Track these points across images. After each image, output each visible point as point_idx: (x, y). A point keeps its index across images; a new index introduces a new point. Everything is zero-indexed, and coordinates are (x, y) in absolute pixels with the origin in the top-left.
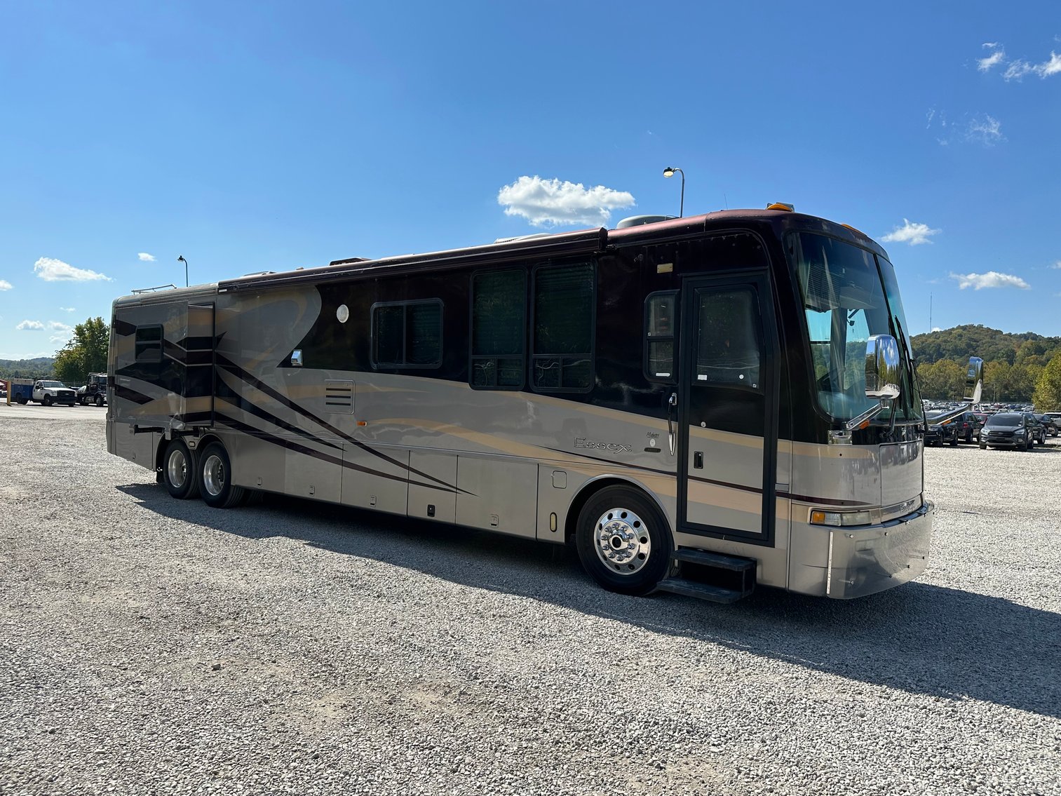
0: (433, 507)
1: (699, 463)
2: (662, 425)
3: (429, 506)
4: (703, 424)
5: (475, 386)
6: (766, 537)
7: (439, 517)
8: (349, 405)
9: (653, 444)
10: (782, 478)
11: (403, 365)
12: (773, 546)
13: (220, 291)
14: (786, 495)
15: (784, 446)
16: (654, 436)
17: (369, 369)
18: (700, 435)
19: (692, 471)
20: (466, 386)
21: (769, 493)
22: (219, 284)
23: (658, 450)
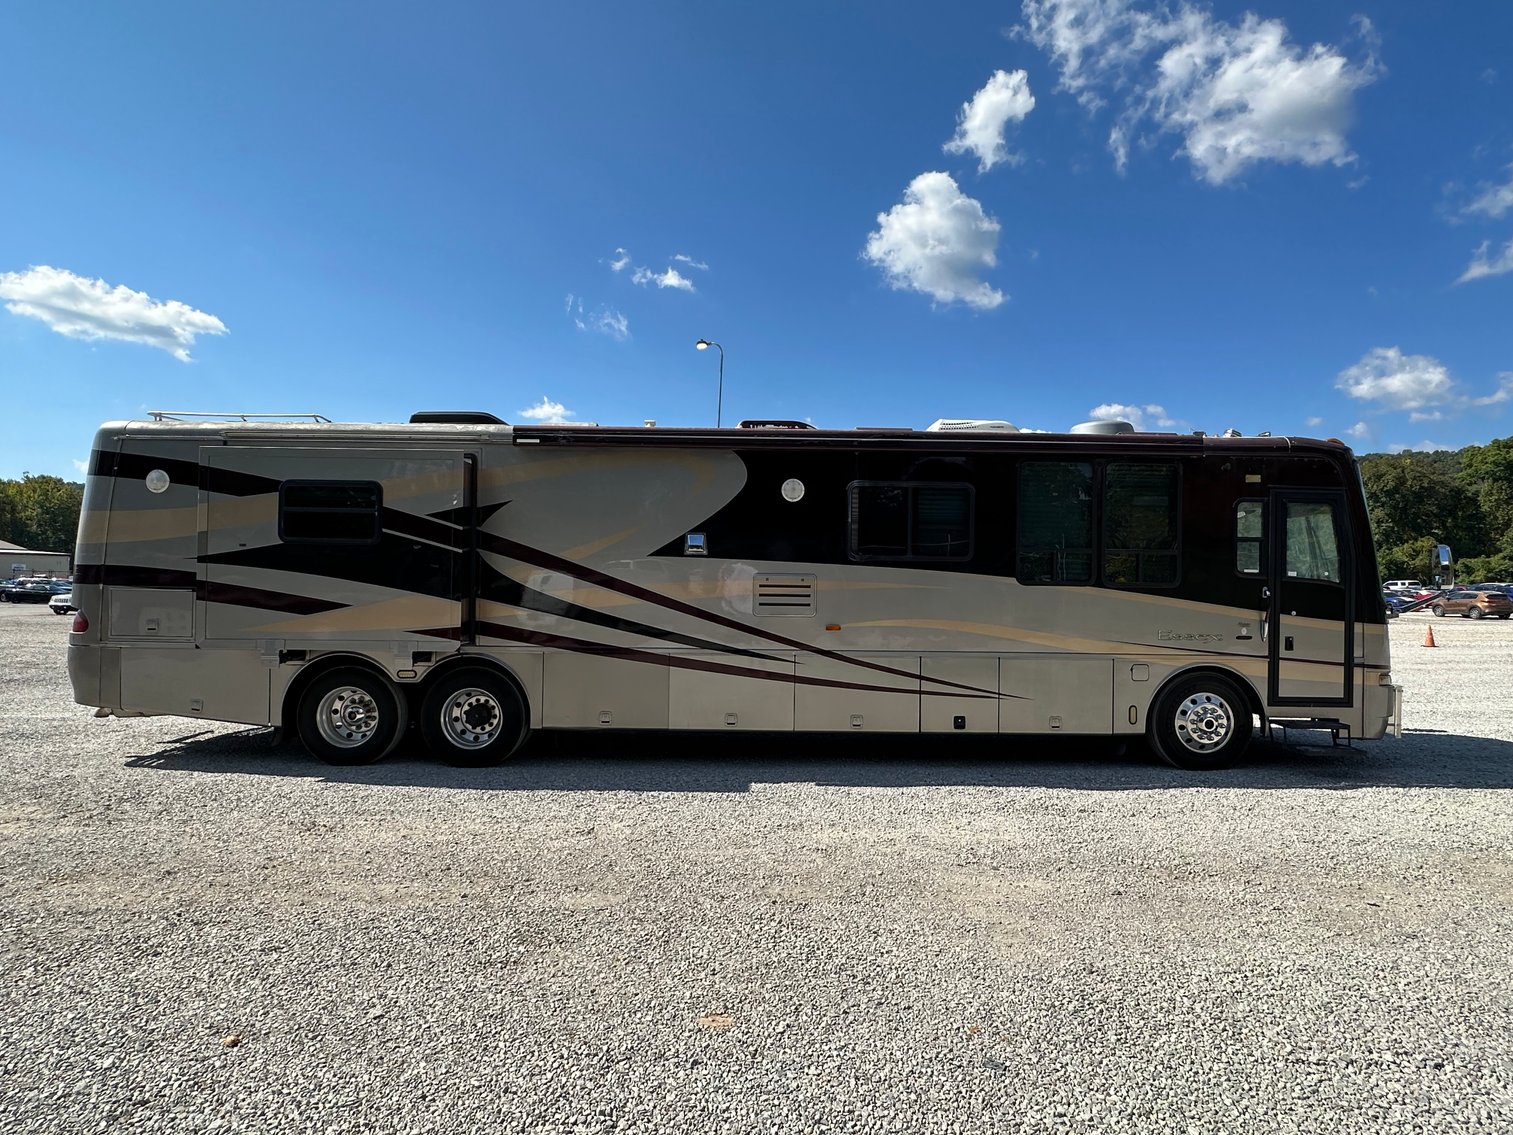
0: (963, 718)
1: (1289, 646)
2: (1252, 615)
3: (956, 718)
4: (1294, 613)
5: (1025, 580)
6: (1346, 701)
7: (971, 728)
8: (809, 605)
9: (1244, 632)
10: (1357, 653)
11: (909, 557)
12: (1352, 706)
13: (519, 441)
14: (1363, 666)
15: (1358, 627)
16: (1246, 625)
17: (844, 560)
18: (1290, 623)
19: (1283, 653)
20: (1013, 581)
21: (1349, 665)
22: (514, 430)
23: (1250, 638)
